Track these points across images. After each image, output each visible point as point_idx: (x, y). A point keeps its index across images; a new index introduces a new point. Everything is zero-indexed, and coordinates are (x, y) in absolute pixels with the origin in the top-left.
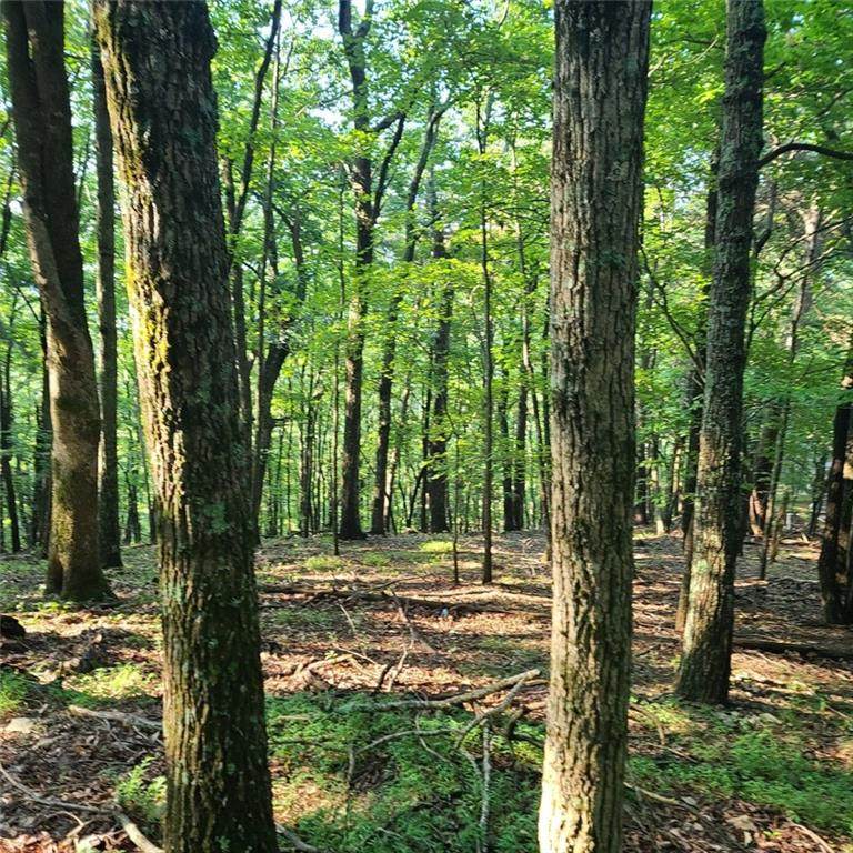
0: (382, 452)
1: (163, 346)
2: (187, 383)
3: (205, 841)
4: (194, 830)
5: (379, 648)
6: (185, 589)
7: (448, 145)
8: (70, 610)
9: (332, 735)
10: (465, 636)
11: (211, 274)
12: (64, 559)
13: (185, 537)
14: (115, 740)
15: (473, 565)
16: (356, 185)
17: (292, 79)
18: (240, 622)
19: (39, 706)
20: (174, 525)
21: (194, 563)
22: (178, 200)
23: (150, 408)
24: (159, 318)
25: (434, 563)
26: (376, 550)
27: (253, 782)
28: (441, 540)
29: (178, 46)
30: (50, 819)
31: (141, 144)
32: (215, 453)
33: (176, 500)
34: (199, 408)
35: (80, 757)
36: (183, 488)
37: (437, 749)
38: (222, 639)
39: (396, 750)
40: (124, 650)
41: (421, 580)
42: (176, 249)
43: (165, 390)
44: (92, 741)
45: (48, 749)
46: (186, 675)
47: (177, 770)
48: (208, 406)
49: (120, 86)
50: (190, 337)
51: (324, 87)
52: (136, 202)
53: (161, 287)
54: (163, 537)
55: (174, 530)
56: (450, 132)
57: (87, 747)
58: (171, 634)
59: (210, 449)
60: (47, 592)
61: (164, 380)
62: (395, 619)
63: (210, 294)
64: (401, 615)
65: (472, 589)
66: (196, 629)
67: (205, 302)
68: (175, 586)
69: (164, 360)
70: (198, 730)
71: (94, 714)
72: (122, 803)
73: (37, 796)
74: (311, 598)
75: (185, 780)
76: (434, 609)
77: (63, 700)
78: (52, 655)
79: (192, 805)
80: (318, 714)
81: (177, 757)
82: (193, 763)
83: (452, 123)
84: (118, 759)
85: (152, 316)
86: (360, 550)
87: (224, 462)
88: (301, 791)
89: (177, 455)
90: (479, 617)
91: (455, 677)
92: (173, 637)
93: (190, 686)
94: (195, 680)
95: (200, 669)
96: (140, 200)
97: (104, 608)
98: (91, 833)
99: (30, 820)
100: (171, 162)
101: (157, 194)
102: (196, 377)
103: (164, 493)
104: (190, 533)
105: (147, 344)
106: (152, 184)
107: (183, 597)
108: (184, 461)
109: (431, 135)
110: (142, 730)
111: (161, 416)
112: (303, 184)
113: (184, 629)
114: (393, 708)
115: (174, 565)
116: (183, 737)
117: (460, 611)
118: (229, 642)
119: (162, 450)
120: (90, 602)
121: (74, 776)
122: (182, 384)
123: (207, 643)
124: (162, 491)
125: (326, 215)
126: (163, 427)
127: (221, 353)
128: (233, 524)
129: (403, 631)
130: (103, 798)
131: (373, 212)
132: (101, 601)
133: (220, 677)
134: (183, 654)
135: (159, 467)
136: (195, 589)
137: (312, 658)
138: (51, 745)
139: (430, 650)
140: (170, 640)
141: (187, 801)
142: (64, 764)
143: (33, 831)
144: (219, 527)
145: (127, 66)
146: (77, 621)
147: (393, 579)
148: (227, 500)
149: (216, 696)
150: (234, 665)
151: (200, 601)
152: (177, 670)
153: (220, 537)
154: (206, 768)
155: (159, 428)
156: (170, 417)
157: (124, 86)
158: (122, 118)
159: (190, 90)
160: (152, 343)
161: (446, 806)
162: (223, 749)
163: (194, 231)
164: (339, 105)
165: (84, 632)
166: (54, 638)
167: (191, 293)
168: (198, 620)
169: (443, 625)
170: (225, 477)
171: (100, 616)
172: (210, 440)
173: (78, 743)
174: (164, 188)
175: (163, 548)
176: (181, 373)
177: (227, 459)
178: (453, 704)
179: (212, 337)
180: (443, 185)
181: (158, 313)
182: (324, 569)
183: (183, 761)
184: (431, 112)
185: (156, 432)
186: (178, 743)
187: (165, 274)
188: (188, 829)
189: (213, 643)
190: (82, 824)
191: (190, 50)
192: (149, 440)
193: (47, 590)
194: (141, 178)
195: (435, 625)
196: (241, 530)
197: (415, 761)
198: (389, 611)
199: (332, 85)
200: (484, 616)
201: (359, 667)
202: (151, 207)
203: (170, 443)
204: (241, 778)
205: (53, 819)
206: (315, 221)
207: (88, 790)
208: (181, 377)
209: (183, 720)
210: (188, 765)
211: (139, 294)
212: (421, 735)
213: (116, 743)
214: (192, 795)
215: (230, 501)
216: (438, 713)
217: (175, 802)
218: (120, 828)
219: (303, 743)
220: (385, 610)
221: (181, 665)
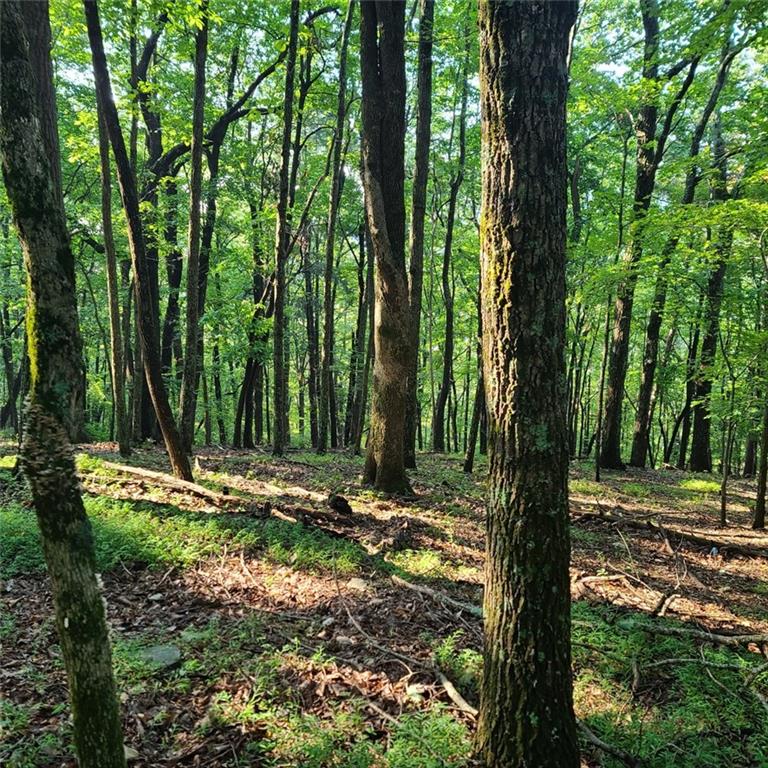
0: (646, 389)
1: (507, 285)
2: (524, 317)
3: (517, 713)
4: (508, 701)
5: (646, 574)
6: (510, 494)
7: (738, 85)
8: (380, 498)
9: (613, 646)
10: (736, 577)
11: (553, 221)
12: (378, 457)
13: (513, 450)
14: (427, 611)
15: (740, 508)
16: (641, 134)
17: (582, 37)
18: (554, 530)
19: (369, 571)
20: (504, 439)
21: (518, 474)
22: (532, 156)
23: (491, 339)
24: (505, 261)
25: (696, 501)
26: (635, 481)
27: (558, 673)
28: (703, 480)
29: (546, 18)
30: (387, 664)
31: (505, 110)
32: (542, 380)
33: (507, 418)
34: (532, 339)
35: (403, 619)
36: (514, 408)
37: (724, 682)
38: (539, 544)
39: (683, 675)
40: (424, 538)
41: (684, 516)
42: (526, 200)
43: (506, 323)
44: (411, 608)
45: (379, 606)
46: (505, 568)
47: (495, 647)
48: (540, 338)
49: (493, 61)
50: (531, 277)
51: (612, 41)
52: (495, 160)
53: (510, 234)
54: (493, 449)
55: (504, 443)
56: (741, 72)
57: (407, 612)
58: (494, 531)
59: (539, 376)
60: (364, 482)
61: (506, 314)
62: (661, 550)
63: (551, 240)
64: (667, 546)
65: (740, 533)
66: (517, 531)
67: (546, 246)
68: (501, 491)
69: (507, 298)
70: (514, 617)
71: (410, 586)
72: (438, 663)
73: (375, 643)
74: (578, 517)
75: (501, 657)
76: (703, 546)
77: (387, 571)
78: (372, 533)
79: (507, 679)
80: (601, 624)
81: (495, 636)
82: (509, 644)
83: (743, 63)
84: (431, 626)
85: (500, 259)
86: (619, 479)
87: (550, 388)
88: (587, 690)
89: (511, 380)
90: (752, 561)
91: (729, 617)
92: (496, 535)
93: (509, 579)
94: (514, 574)
95: (518, 566)
96: (499, 158)
97: (406, 500)
98: (417, 682)
99: (371, 661)
100: (530, 123)
101: (514, 152)
102: (532, 313)
103: (498, 411)
104: (517, 447)
105: (493, 282)
106: (511, 143)
107: (507, 502)
108: (516, 384)
109: (723, 76)
110: (447, 607)
111: (500, 345)
112: (583, 135)
113: (507, 529)
114: (675, 633)
115: (501, 475)
116: (501, 620)
117: (731, 552)
118: (544, 547)
119: (499, 374)
120: (395, 494)
121: (399, 632)
122: (520, 318)
123: (525, 545)
124: (495, 409)
125: (603, 163)
126: (501, 354)
127: (554, 292)
128: (553, 443)
129: (669, 562)
130: (423, 655)
131: (655, 158)
132: (404, 494)
133: (535, 576)
134: (504, 550)
135: (494, 389)
136: (518, 496)
137: (584, 572)
138: (380, 604)
139: (700, 585)
140: (493, 536)
141: (503, 675)
142: (391, 622)
143: (375, 671)
144: (542, 445)
145: (500, 42)
146: (387, 508)
147: (655, 511)
148: (550, 421)
149: (531, 591)
150: (547, 569)
151: (522, 507)
152: (498, 563)
153: (542, 454)
154: (520, 651)
155: (497, 355)
156: (507, 347)
157: (497, 60)
158: (491, 88)
159: (552, 57)
160: (498, 282)
161: (735, 739)
162: (535, 639)
163: (543, 184)
164: (626, 57)
165: (393, 518)
166: (371, 519)
167: (535, 238)
168: (519, 523)
169: (710, 563)
170: (550, 401)
171: (403, 507)
172: (540, 368)
173: (400, 607)
174: (522, 146)
175: (493, 457)
176: (520, 309)
177: (553, 387)
178: (740, 642)
179: (549, 278)
180: (728, 127)
181: (506, 257)
182: (587, 493)
183: (500, 640)
184: (724, 54)
185: (495, 358)
186: (496, 625)
187: (515, 222)
188: (503, 699)
189: (531, 545)
190: (411, 673)
191: (556, 20)
192: (488, 365)
193: (364, 479)
194: (503, 139)
195: (704, 562)
196: (560, 450)
197: (701, 689)
198: (656, 540)
199: (620, 38)
200: (758, 561)
201: (632, 588)
202: (508, 164)
203: (506, 368)
204: (549, 667)
205: (389, 664)
206: (593, 170)
207: (411, 647)
208: (520, 312)
209: (502, 606)
210: (505, 645)
211: (490, 240)
212: (707, 665)
213: (429, 613)
214: (507, 671)
215: (552, 423)
216: (721, 648)
217: (492, 673)
218: (439, 683)
219: (587, 647)
220: (652, 539)
221: (502, 559)
